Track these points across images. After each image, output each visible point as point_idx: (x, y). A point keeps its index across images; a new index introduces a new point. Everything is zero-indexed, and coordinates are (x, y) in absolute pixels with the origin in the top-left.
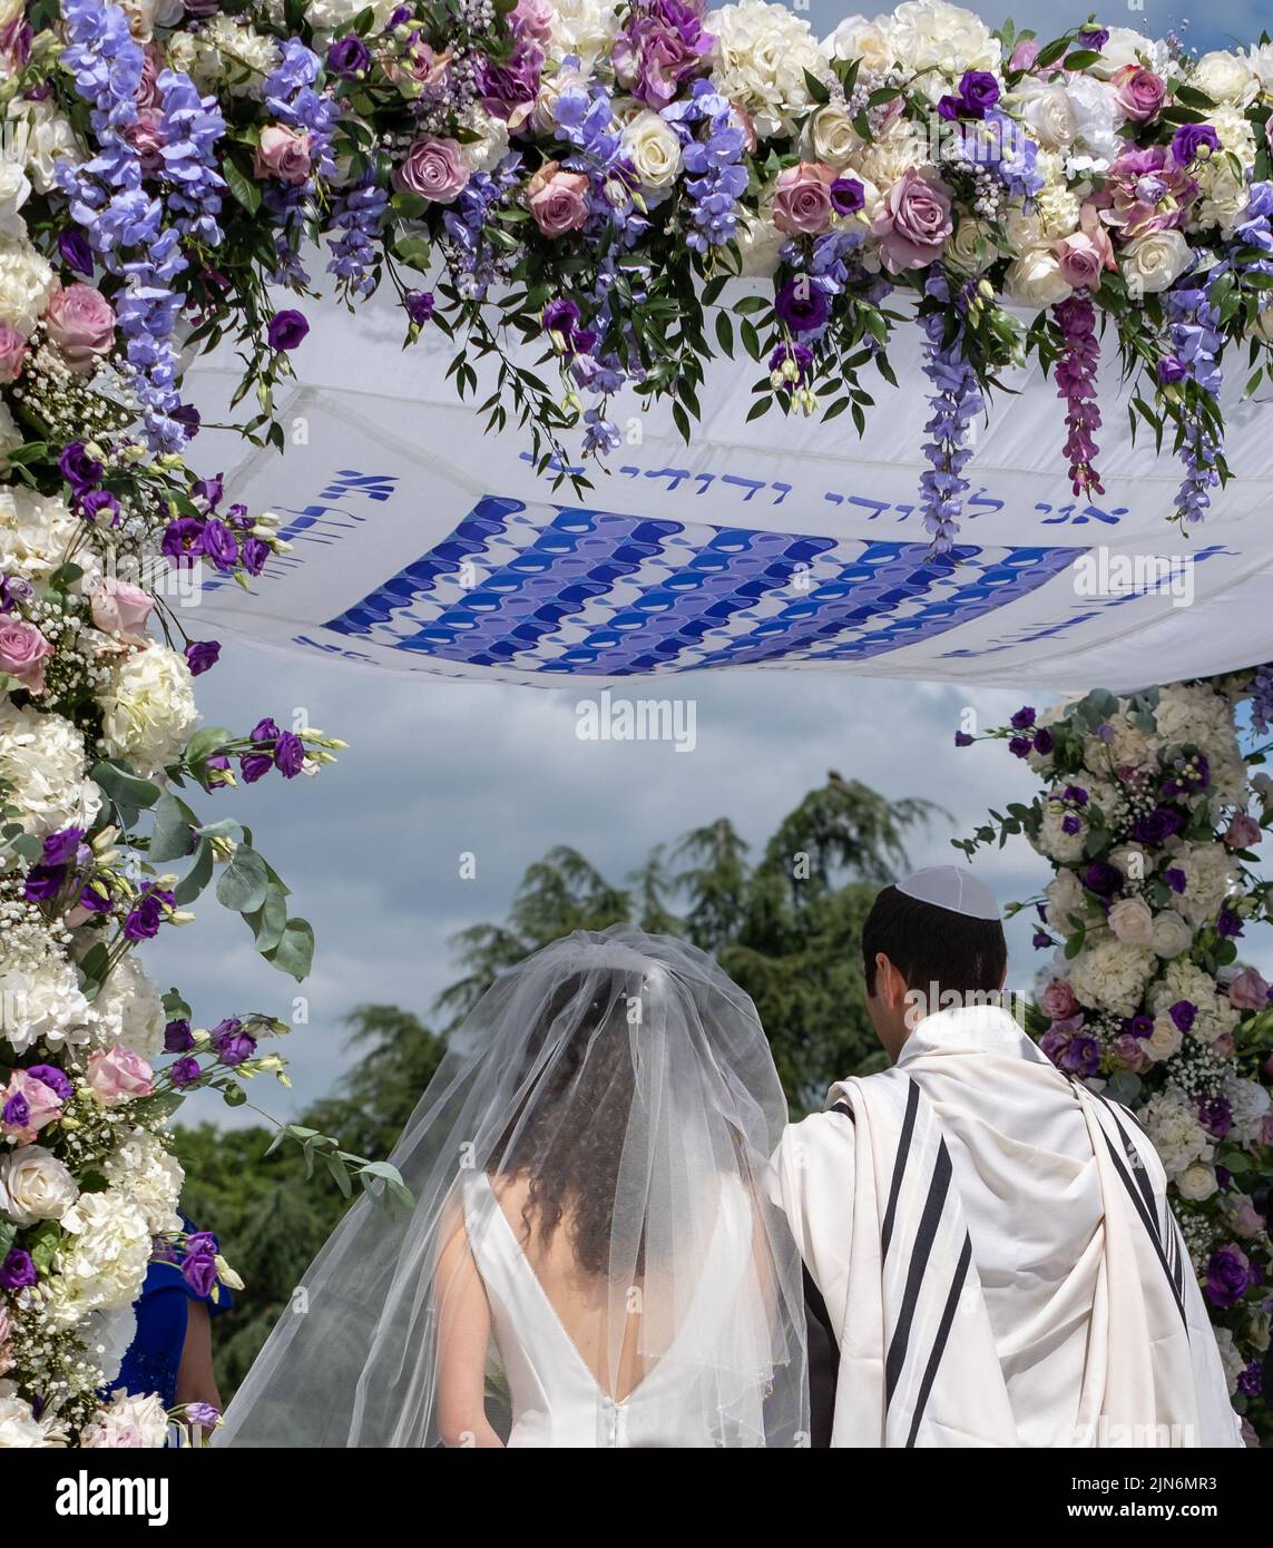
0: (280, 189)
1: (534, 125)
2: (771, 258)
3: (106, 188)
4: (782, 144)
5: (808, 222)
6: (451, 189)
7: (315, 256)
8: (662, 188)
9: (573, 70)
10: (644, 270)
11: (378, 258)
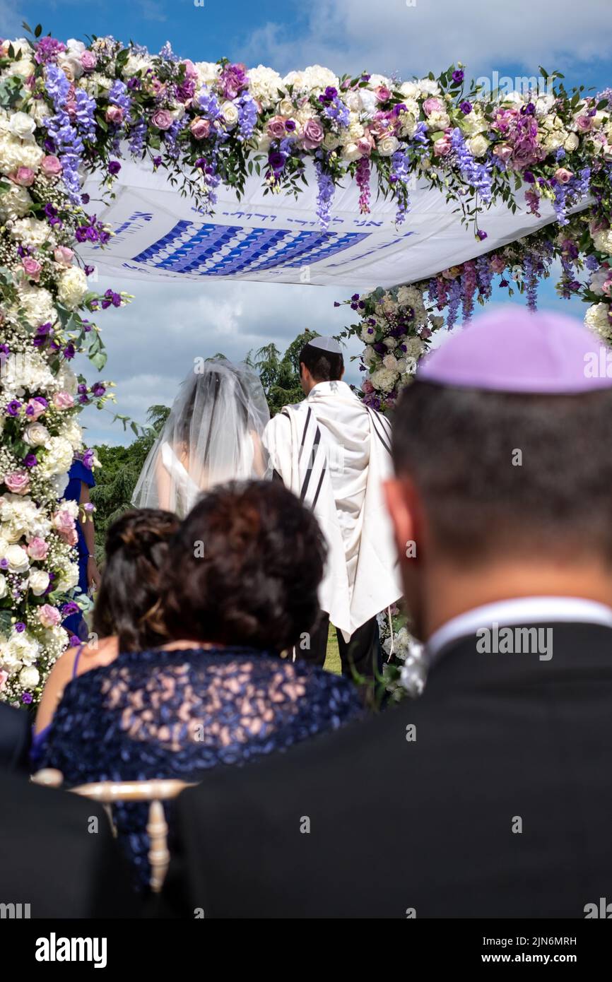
0: (114, 126)
1: (193, 105)
2: (267, 146)
3: (58, 125)
4: (271, 111)
5: (278, 134)
6: (167, 125)
7: (124, 145)
8: (233, 125)
9: (205, 88)
10: (228, 150)
11: (144, 147)
